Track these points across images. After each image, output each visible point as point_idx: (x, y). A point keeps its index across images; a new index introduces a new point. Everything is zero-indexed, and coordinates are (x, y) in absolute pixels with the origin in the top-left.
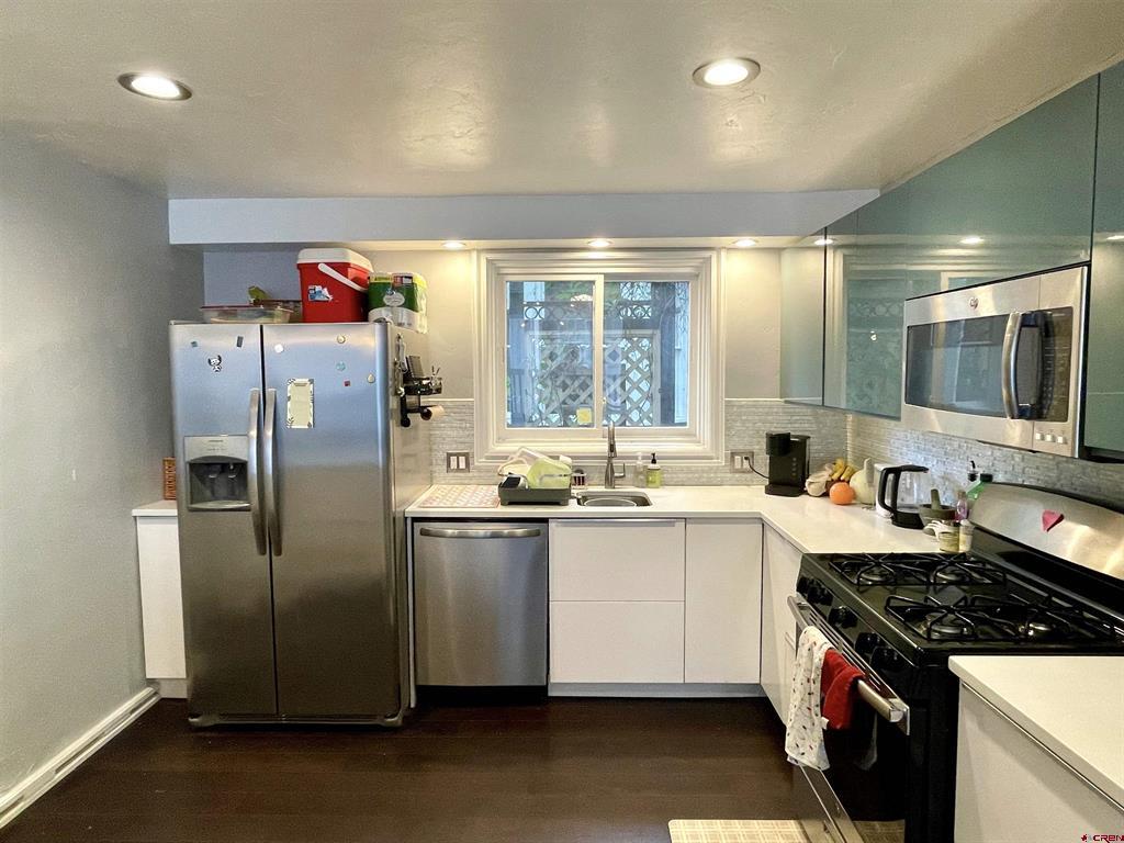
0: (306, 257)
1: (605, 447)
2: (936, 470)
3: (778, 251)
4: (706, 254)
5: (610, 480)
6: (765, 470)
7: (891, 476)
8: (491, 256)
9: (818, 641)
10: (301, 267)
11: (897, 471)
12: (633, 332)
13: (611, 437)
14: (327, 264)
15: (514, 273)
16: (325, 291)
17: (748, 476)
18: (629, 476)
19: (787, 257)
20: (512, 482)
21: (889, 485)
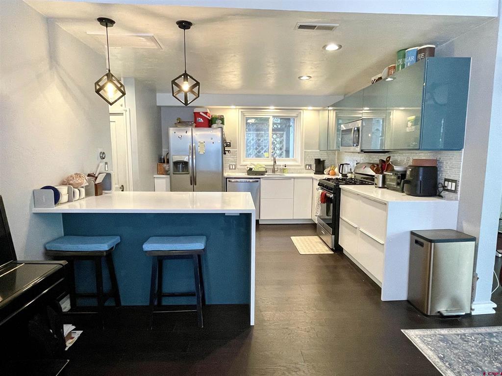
0: (196, 110)
1: (272, 163)
2: (351, 164)
3: (318, 110)
4: (300, 111)
5: (274, 171)
6: (314, 170)
7: (342, 166)
8: (242, 110)
9: (321, 191)
10: (194, 113)
11: (343, 165)
12: (278, 132)
13: (274, 159)
14: (202, 112)
15: (248, 115)
16: (201, 119)
17: (310, 171)
18: (279, 171)
19: (321, 112)
20: (251, 169)
21: (341, 167)
